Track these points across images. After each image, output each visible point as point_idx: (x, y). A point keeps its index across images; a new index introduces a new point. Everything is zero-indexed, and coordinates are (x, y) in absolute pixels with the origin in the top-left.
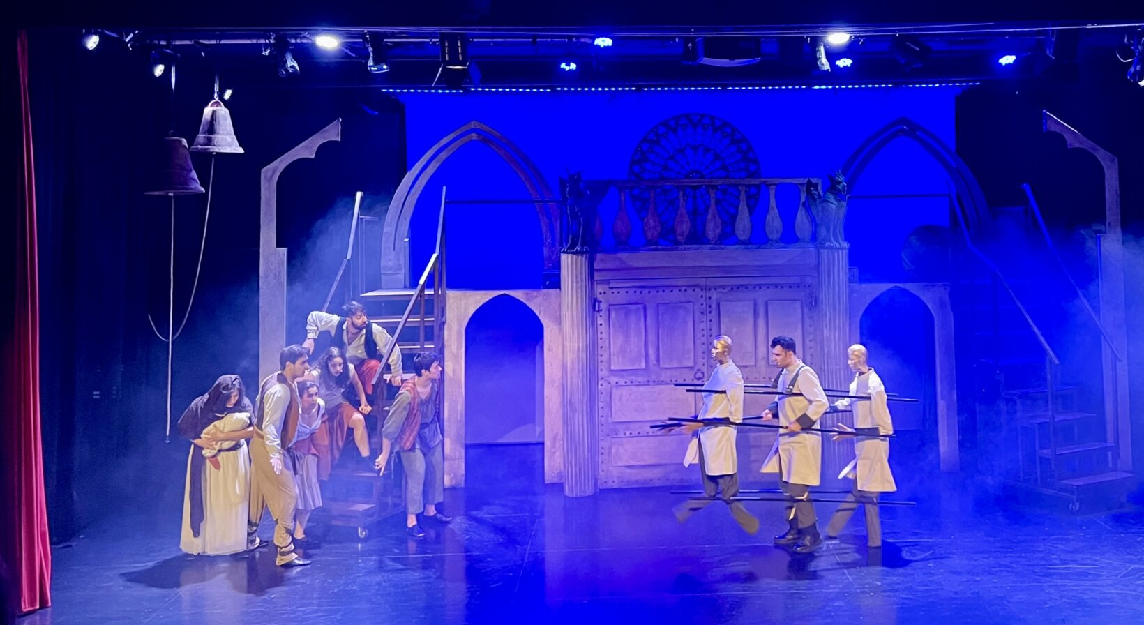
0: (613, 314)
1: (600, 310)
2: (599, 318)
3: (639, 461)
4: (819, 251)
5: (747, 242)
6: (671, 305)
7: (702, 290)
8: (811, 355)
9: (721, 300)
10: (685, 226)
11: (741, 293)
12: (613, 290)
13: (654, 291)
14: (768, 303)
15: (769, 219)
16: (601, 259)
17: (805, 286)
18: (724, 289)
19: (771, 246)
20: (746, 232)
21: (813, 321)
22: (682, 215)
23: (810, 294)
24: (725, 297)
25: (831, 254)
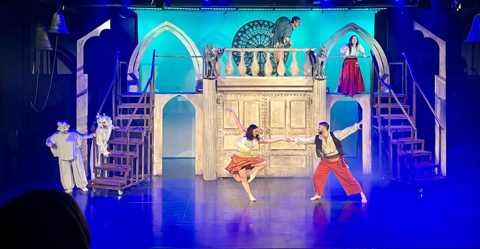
0: (225, 105)
1: (219, 104)
2: (219, 107)
4: (313, 80)
5: (283, 76)
6: (250, 102)
7: (263, 96)
8: (309, 124)
9: (271, 100)
10: (256, 68)
11: (280, 97)
12: (225, 95)
13: (242, 96)
14: (291, 102)
15: (292, 66)
16: (220, 82)
17: (307, 95)
18: (272, 95)
19: (293, 78)
20: (282, 71)
21: (310, 110)
22: (255, 64)
23: (309, 98)
24: (273, 99)
25: (319, 81)
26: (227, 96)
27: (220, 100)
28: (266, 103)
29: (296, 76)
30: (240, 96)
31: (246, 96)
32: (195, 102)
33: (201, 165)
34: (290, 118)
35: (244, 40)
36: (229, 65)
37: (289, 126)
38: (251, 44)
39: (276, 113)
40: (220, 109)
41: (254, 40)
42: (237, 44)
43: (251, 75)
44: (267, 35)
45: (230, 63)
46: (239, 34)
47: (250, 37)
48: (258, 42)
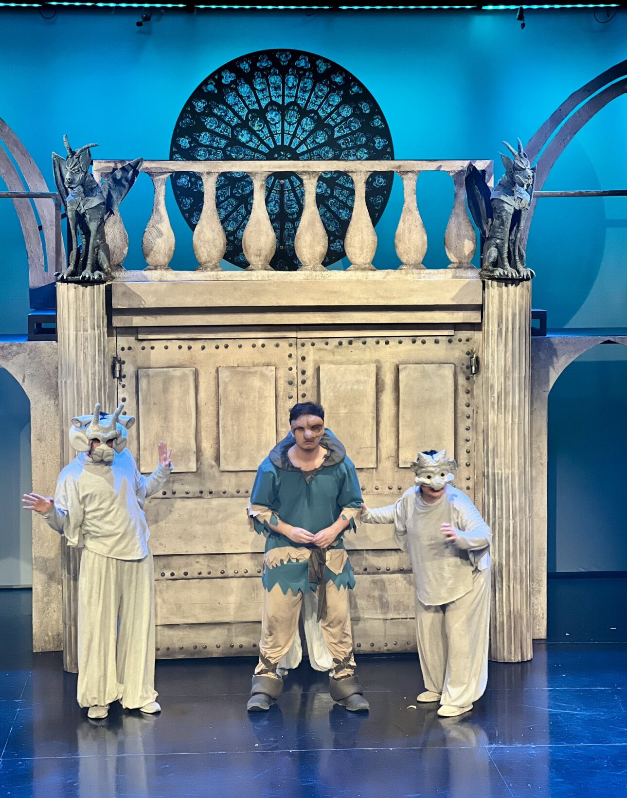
0: (143, 383)
1: (121, 377)
2: (120, 389)
3: (184, 617)
4: (484, 282)
5: (367, 266)
6: (240, 369)
7: (291, 345)
8: (468, 452)
9: (323, 362)
10: (263, 239)
11: (357, 352)
12: (145, 344)
13: (210, 347)
14: (401, 367)
15: (404, 230)
16: (124, 293)
17: (460, 340)
18: (327, 344)
19: (407, 274)
20: (365, 250)
21: (473, 397)
22: (258, 222)
23: (468, 354)
24: (330, 357)
25: (504, 288)
26: (152, 348)
27: (124, 362)
28: (303, 373)
29: (416, 266)
30: (203, 348)
31: (226, 346)
32: (28, 372)
33: (55, 616)
34: (394, 429)
35: (218, 130)
36: (159, 226)
37: (392, 460)
38: (244, 145)
39: (343, 411)
40: (124, 400)
41: (256, 128)
42: (189, 142)
43: (245, 265)
44: (308, 109)
45: (161, 221)
46: (200, 105)
47: (240, 117)
48: (272, 135)
